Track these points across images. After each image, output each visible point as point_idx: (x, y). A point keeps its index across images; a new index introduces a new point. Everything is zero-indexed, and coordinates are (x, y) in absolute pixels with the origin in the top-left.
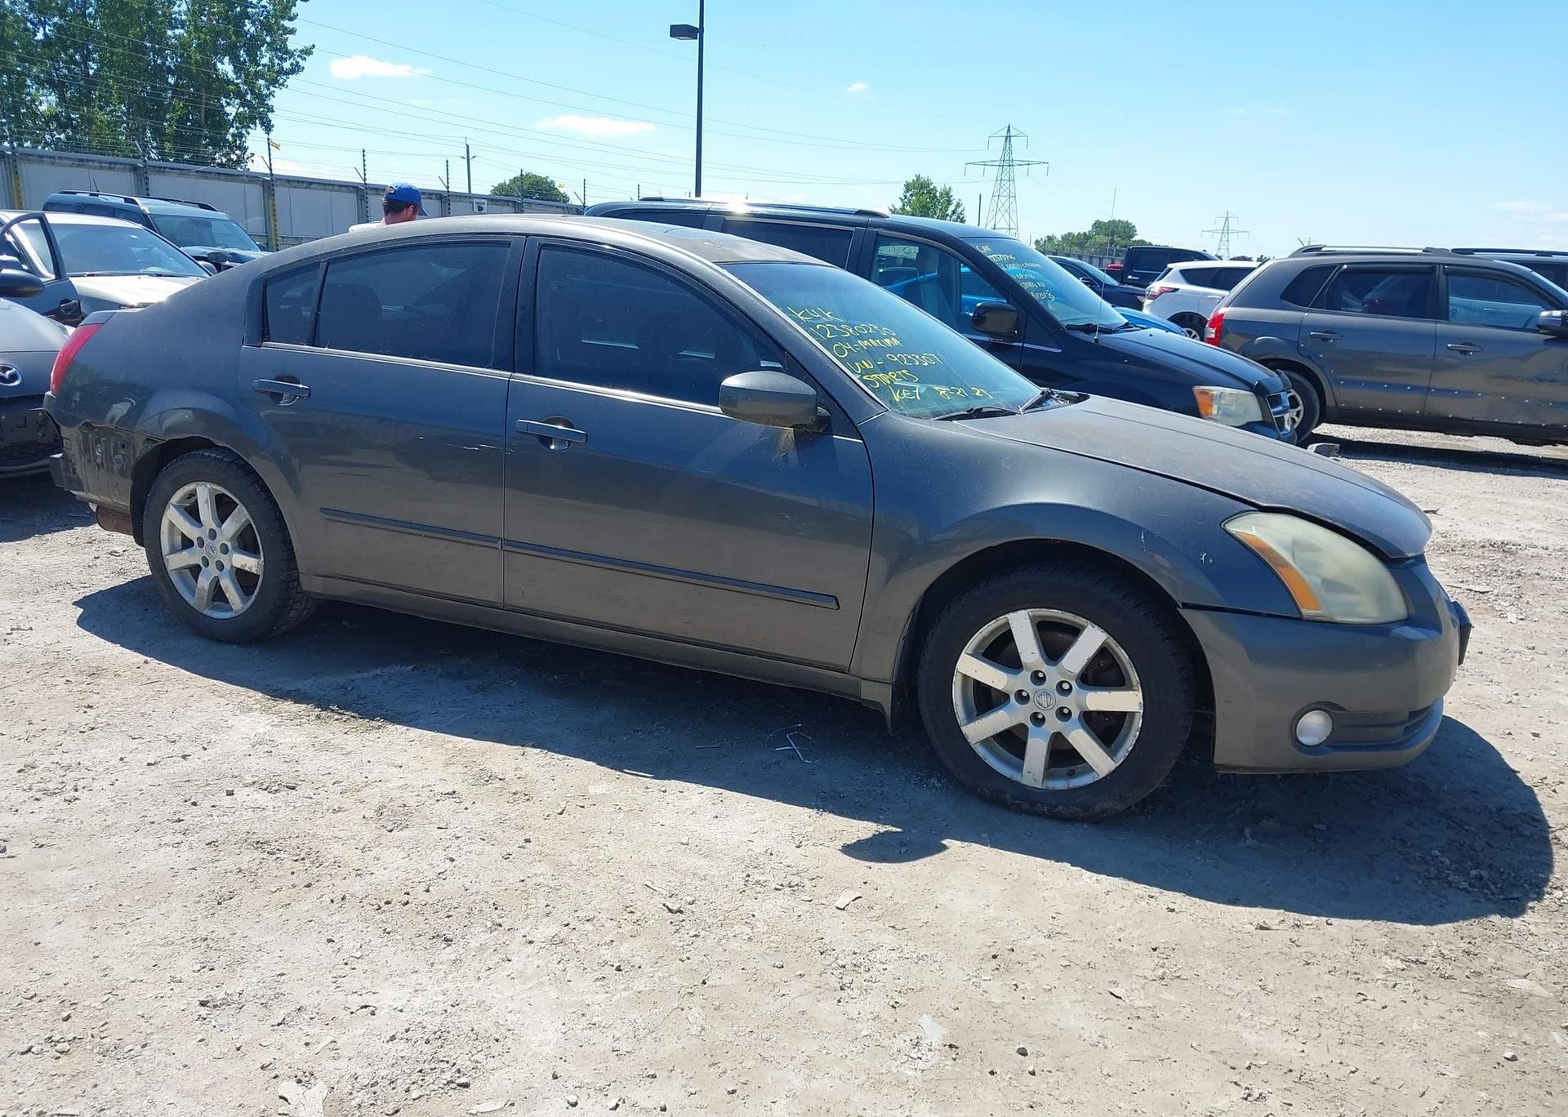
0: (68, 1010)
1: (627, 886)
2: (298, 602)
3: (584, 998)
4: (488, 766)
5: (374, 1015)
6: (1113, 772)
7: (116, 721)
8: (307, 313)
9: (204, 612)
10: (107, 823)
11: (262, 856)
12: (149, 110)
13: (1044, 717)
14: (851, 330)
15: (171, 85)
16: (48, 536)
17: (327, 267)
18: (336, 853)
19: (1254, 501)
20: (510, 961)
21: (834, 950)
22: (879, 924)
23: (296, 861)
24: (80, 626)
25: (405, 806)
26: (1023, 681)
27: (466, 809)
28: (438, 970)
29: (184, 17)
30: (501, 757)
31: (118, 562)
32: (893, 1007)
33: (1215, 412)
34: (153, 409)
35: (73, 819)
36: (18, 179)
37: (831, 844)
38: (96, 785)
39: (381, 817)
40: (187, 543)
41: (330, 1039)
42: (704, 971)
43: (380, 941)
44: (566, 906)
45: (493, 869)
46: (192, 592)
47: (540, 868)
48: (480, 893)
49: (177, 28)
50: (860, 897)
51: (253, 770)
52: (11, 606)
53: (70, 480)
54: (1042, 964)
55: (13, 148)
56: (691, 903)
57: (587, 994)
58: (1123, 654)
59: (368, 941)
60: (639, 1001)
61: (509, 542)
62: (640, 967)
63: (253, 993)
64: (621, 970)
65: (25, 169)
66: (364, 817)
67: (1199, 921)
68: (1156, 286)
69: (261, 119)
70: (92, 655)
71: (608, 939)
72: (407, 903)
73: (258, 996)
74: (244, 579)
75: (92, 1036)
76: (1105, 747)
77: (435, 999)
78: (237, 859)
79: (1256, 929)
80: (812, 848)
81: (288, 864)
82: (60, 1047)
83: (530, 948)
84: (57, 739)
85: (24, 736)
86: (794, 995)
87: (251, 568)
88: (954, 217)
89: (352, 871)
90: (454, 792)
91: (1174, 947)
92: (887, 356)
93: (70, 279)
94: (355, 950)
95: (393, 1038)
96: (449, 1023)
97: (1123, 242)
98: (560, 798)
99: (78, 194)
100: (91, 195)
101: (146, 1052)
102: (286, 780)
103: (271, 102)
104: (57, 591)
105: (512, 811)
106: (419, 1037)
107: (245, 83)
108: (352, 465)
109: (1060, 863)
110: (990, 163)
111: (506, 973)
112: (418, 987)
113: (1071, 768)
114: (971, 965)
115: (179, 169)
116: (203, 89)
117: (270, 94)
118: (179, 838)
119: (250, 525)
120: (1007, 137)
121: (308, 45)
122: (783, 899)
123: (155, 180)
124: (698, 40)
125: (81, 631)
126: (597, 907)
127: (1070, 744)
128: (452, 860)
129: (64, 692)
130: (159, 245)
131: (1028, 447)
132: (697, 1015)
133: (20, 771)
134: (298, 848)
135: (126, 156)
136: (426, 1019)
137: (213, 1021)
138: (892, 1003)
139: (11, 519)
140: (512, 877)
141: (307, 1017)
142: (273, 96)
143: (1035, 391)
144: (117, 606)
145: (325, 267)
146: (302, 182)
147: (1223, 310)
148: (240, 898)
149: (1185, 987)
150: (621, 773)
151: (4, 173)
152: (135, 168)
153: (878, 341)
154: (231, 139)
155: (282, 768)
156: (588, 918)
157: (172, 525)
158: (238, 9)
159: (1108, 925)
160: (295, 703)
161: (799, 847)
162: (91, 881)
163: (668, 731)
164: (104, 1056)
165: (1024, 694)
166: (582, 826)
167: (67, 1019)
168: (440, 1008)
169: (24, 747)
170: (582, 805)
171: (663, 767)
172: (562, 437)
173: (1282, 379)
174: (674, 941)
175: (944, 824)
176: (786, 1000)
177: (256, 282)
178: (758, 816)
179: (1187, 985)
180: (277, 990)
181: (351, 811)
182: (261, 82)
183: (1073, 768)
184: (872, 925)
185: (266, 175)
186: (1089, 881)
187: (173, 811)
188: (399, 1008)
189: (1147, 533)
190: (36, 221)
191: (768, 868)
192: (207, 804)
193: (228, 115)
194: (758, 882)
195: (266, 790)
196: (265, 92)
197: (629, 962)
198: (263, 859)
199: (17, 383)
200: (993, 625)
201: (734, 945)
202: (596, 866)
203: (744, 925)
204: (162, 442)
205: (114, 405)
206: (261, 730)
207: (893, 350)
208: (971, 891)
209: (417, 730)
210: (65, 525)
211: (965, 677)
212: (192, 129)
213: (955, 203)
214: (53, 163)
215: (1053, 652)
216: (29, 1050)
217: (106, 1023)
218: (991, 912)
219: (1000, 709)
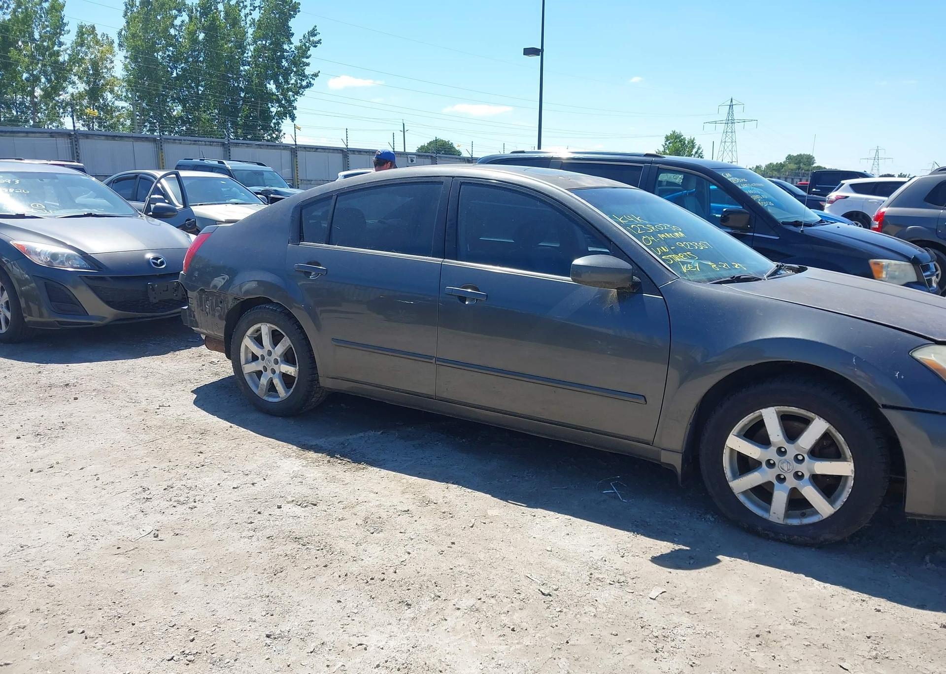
0: (193, 635)
1: (515, 576)
2: (317, 393)
3: (493, 647)
4: (427, 494)
5: (366, 650)
6: (833, 514)
7: (215, 461)
8: (325, 225)
9: (263, 398)
10: (212, 522)
11: (298, 546)
12: (229, 112)
13: (785, 477)
14: (653, 228)
15: (242, 98)
16: (177, 352)
17: (337, 198)
18: (342, 546)
19: (932, 337)
20: (446, 620)
21: (650, 626)
22: (679, 610)
23: (318, 550)
24: (195, 405)
25: (380, 518)
26: (771, 454)
27: (416, 521)
28: (404, 624)
29: (249, 60)
30: (435, 489)
31: (214, 368)
32: (692, 666)
33: (884, 276)
34: (237, 281)
35: (194, 519)
36: (162, 152)
37: (644, 556)
38: (205, 500)
39: (367, 524)
40: (255, 358)
41: (341, 664)
42: (567, 635)
43: (368, 603)
44: (478, 587)
45: (434, 560)
46: (257, 386)
47: (462, 561)
48: (427, 575)
49: (246, 65)
50: (665, 592)
51: (292, 493)
52: (159, 393)
53: (191, 321)
54: (791, 642)
55: (160, 136)
56: (556, 590)
57: (494, 645)
58: (840, 438)
59: (361, 603)
60: (527, 651)
61: (438, 359)
62: (526, 630)
63: (296, 632)
64: (515, 631)
65: (166, 146)
66: (357, 524)
67: (898, 619)
68: (833, 195)
69: (290, 114)
70: (202, 422)
71: (505, 610)
72: (384, 580)
73: (299, 634)
74: (287, 379)
75: (207, 652)
76: (827, 498)
77: (402, 642)
78: (284, 548)
79: (941, 627)
80: (632, 558)
81: (314, 552)
82: (189, 657)
83: (458, 612)
84: (184, 471)
85: (167, 469)
86: (625, 655)
87: (291, 373)
88: (697, 155)
89: (350, 557)
90: (409, 510)
91: (882, 636)
92: (677, 243)
93: (191, 207)
94: (354, 608)
95: (378, 666)
96: (410, 659)
97: (806, 168)
98: (471, 517)
99: (193, 160)
100: (201, 160)
101: (237, 664)
102: (311, 499)
103: (295, 104)
104: (183, 385)
105: (443, 524)
106: (394, 666)
107: (282, 94)
108: (342, 312)
109: (797, 574)
110: (719, 122)
111: (444, 628)
112: (392, 634)
113: (803, 511)
114: (741, 640)
115: (246, 144)
116: (259, 99)
117: (295, 100)
118: (252, 533)
119: (291, 348)
120: (730, 106)
121: (316, 71)
122: (615, 591)
123: (234, 150)
124: (540, 56)
125: (196, 408)
126: (498, 589)
127: (803, 495)
128: (409, 553)
129: (188, 444)
130: (236, 186)
131: (774, 301)
132: (564, 663)
133: (165, 490)
134: (319, 542)
135: (217, 138)
136: (397, 655)
137: (274, 647)
138: (691, 663)
139: (159, 342)
140: (445, 566)
141: (327, 649)
142: (297, 101)
143: (772, 265)
144: (214, 393)
145: (335, 198)
146: (313, 148)
147: (884, 210)
148: (286, 572)
149: (892, 665)
150: (506, 503)
151: (156, 149)
152: (223, 144)
153: (671, 234)
154: (273, 126)
155: (308, 492)
156: (492, 596)
157: (247, 347)
158: (279, 54)
159: (834, 619)
160: (315, 453)
161: (623, 557)
162: (204, 557)
163: (534, 478)
164: (213, 665)
165: (772, 462)
166: (485, 535)
167: (192, 640)
168: (405, 648)
169: (167, 475)
170: (484, 522)
171: (533, 500)
172: (471, 296)
173: (929, 254)
174: (546, 614)
175: (718, 545)
176: (620, 657)
177: (296, 207)
178: (595, 535)
179: (894, 664)
180: (310, 631)
181: (349, 520)
182: (290, 93)
183: (804, 511)
184: (674, 610)
185: (293, 145)
186: (818, 587)
187: (248, 516)
188: (381, 647)
189: (857, 358)
190: (174, 176)
191: (604, 570)
192: (266, 513)
193: (272, 112)
194: (598, 579)
195: (300, 505)
196: (292, 99)
197: (519, 626)
198: (299, 548)
199: (164, 266)
200: (751, 416)
201: (585, 619)
202: (495, 562)
203: (590, 606)
204: (242, 300)
205: (215, 279)
206: (296, 469)
207: (680, 240)
208: (738, 590)
209: (385, 470)
210: (187, 346)
211: (732, 450)
212: (253, 121)
213: (697, 147)
214: (181, 143)
215: (792, 435)
216: (172, 659)
217: (214, 645)
218: (753, 605)
219: (756, 471)
